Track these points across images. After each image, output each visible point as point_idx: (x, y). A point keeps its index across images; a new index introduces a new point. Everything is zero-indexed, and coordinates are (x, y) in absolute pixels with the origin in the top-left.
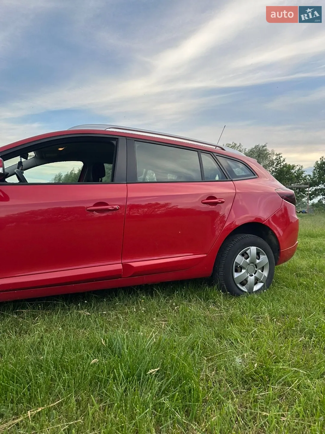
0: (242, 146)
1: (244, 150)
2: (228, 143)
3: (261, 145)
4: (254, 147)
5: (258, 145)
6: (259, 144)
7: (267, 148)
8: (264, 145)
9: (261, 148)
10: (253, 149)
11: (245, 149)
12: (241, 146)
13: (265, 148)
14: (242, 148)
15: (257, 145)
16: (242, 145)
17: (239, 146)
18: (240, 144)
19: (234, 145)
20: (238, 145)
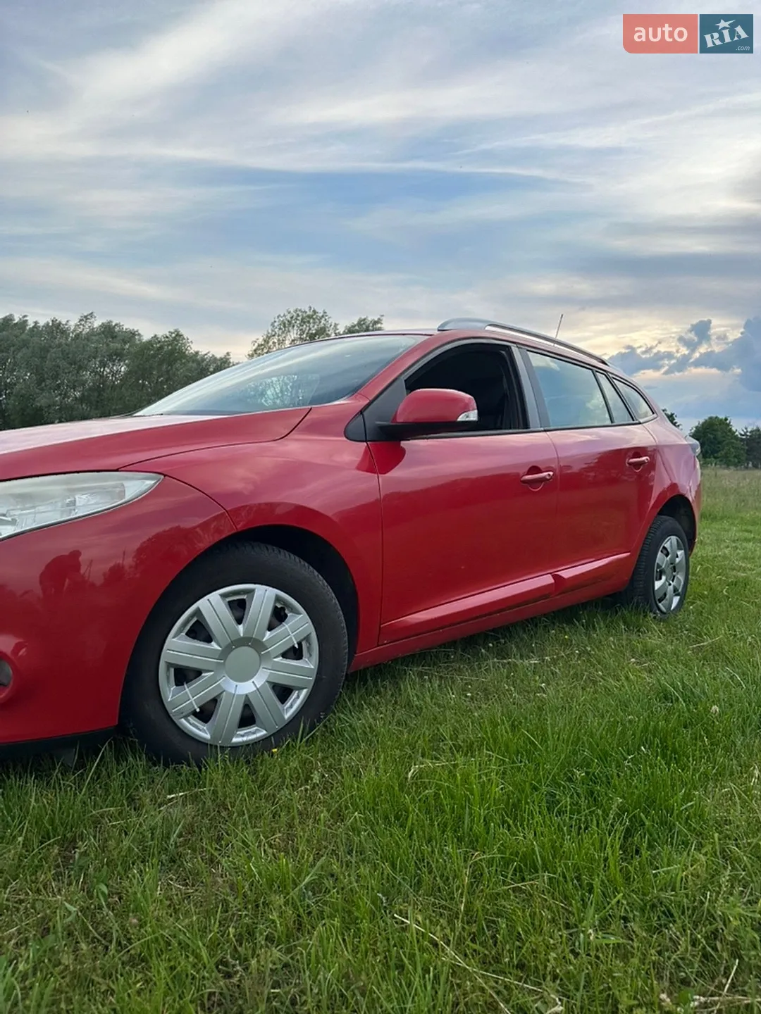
0: (329, 318)
1: (332, 326)
2: (299, 308)
3: (370, 319)
4: (356, 323)
5: (364, 320)
6: (367, 317)
7: (382, 326)
8: (376, 320)
9: (371, 325)
10: (355, 326)
11: (335, 324)
12: (327, 318)
13: (379, 325)
14: (330, 322)
15: (363, 318)
16: (329, 316)
17: (323, 316)
18: (325, 313)
19: (311, 313)
20: (321, 315)
